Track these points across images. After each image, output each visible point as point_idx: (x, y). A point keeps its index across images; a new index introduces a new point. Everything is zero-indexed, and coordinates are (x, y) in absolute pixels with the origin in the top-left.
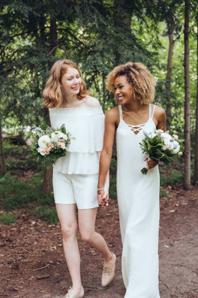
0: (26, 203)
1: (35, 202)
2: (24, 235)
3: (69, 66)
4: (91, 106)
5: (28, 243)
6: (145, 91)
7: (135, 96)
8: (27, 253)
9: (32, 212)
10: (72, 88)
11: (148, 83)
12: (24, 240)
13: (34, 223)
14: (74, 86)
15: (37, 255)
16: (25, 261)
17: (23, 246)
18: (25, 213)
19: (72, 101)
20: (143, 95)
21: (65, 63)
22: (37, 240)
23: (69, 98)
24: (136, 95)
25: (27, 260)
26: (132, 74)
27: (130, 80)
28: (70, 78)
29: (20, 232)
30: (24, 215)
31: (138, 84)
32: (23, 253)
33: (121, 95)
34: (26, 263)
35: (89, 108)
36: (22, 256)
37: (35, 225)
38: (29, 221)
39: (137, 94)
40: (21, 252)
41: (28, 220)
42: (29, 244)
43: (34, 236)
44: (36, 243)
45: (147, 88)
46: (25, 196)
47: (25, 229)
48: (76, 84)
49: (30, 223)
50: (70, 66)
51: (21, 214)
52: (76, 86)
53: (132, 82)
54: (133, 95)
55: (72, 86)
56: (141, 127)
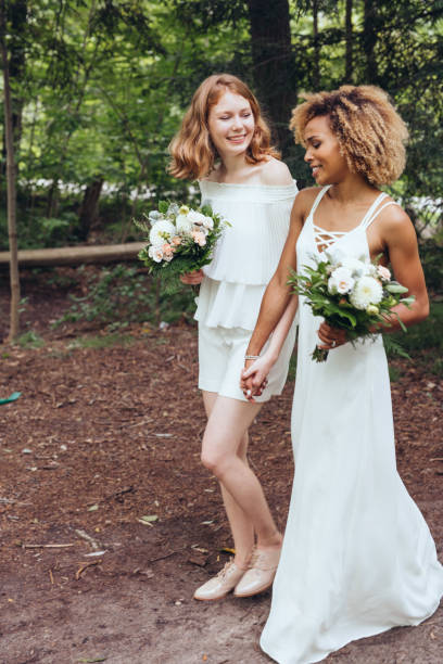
0: (417, 348)
1: (435, 348)
2: (413, 404)
3: (227, 88)
4: (267, 182)
5: (419, 418)
6: (373, 150)
7: (350, 163)
8: (418, 432)
9: (429, 365)
10: (228, 138)
11: (380, 132)
12: (413, 412)
13: (431, 385)
14: (232, 134)
15: (437, 438)
16: (415, 443)
17: (412, 420)
18: (414, 367)
19: (235, 169)
20: (370, 158)
21: (219, 82)
22: (436, 415)
23: (229, 161)
24: (354, 161)
25: (418, 443)
26: (340, 112)
27: (337, 127)
28: (226, 116)
29: (405, 398)
30: (413, 370)
31: (353, 135)
32: (412, 432)
33: (316, 163)
34: (416, 448)
35: (265, 186)
36: (409, 436)
37: (434, 390)
38: (423, 381)
39: (355, 158)
40: (409, 429)
41: (420, 379)
42: (423, 420)
43: (432, 408)
44: (435, 419)
45: (378, 141)
46: (416, 336)
47: (416, 394)
48: (237, 131)
49: (424, 385)
50: (231, 89)
51: (408, 367)
52: (237, 134)
53: (341, 130)
54: (346, 161)
55: (228, 132)
56: (336, 239)
